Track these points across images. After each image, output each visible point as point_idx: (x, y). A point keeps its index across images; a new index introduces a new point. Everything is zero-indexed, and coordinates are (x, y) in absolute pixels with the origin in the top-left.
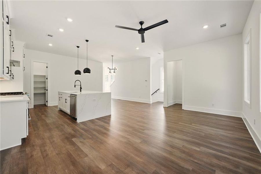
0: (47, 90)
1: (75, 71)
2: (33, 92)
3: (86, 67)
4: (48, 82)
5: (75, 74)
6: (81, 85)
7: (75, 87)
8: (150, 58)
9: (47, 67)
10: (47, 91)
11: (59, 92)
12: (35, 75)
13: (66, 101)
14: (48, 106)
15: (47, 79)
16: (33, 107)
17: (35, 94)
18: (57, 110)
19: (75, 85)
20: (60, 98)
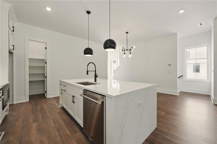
0: (46, 77)
1: (85, 50)
2: (27, 79)
3: (109, 39)
4: (47, 67)
5: (85, 54)
6: (95, 71)
7: (87, 74)
8: (177, 33)
9: (46, 48)
10: (46, 79)
11: (60, 81)
12: (31, 58)
13: (73, 99)
14: (48, 97)
15: (46, 63)
16: (28, 100)
17: (30, 82)
18: (58, 107)
19: (87, 71)
20: (63, 90)
